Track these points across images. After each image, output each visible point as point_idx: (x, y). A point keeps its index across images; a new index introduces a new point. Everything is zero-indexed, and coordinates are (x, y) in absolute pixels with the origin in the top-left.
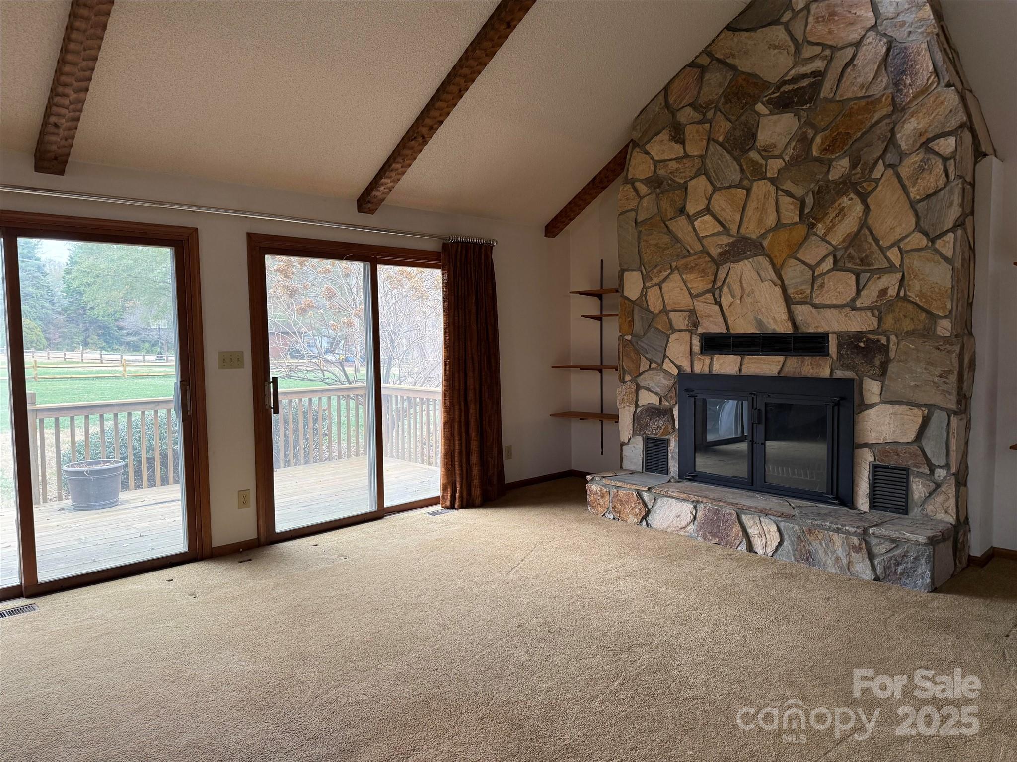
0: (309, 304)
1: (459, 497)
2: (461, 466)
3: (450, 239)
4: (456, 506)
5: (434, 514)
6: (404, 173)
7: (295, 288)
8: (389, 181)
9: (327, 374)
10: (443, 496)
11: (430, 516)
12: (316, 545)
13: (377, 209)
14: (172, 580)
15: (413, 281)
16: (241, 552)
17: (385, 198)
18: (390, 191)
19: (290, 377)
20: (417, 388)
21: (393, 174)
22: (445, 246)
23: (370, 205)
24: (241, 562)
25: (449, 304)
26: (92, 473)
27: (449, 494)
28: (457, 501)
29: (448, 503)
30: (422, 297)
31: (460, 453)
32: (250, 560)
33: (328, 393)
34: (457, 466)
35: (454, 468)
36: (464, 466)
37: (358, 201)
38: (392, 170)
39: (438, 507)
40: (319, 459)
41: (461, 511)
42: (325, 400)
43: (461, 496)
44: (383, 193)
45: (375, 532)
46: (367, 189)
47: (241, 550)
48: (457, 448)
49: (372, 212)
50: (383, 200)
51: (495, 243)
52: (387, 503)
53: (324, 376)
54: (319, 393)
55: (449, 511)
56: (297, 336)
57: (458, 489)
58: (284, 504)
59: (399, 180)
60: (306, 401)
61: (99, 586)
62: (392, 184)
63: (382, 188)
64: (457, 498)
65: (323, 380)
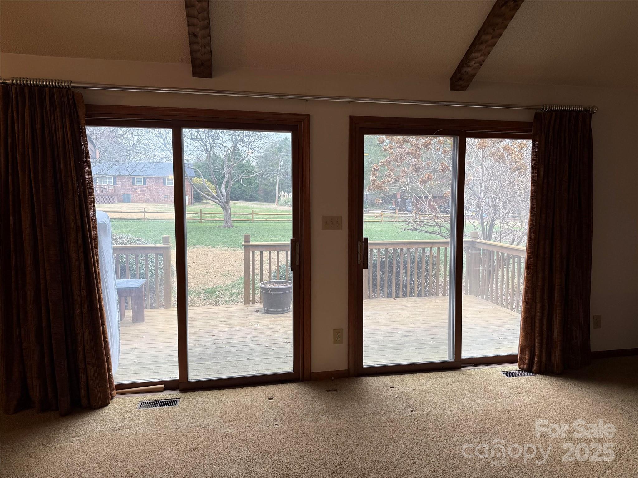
0: (428, 177)
1: (538, 362)
2: (541, 332)
3: (543, 109)
4: (534, 370)
5: (510, 374)
6: (494, 44)
7: (420, 166)
8: (479, 54)
9: (442, 229)
10: (521, 357)
11: (506, 376)
12: (393, 387)
13: (468, 85)
14: (272, 399)
15: (513, 155)
16: (333, 380)
17: (476, 73)
18: (481, 65)
19: (416, 230)
20: (514, 246)
21: (483, 47)
22: (538, 116)
23: (461, 82)
24: (328, 391)
25: (538, 173)
26: (273, 290)
27: (527, 357)
28: (535, 365)
29: (526, 366)
30: (520, 169)
31: (542, 319)
32: (336, 390)
33: (438, 245)
34: (537, 331)
35: (534, 333)
36: (545, 332)
37: (451, 79)
38: (482, 43)
39: (514, 367)
40: (428, 294)
41: (539, 377)
42: (435, 249)
43: (540, 362)
44: (474, 68)
45: (448, 384)
46: (458, 67)
47: (333, 378)
48: (538, 314)
49: (463, 88)
50: (473, 76)
51: (595, 110)
52: (465, 354)
53: (440, 231)
54: (431, 245)
55: (526, 373)
56: (424, 202)
57: (537, 354)
58: (389, 331)
59: (489, 53)
60: (420, 249)
61: (225, 392)
62: (482, 57)
63: (472, 63)
64: (535, 362)
65: (439, 233)
